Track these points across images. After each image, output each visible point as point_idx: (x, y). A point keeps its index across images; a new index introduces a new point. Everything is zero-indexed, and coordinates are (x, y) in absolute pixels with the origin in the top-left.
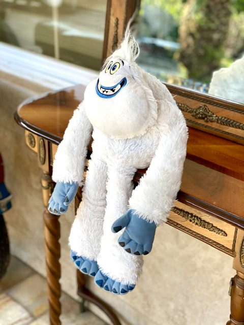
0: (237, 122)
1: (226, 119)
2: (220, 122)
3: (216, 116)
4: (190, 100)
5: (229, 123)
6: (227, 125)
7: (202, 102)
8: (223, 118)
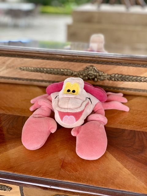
0: (133, 76)
1: (120, 76)
2: (113, 79)
3: (108, 75)
4: (73, 63)
5: (124, 78)
6: (122, 80)
7: (89, 63)
8: (117, 75)
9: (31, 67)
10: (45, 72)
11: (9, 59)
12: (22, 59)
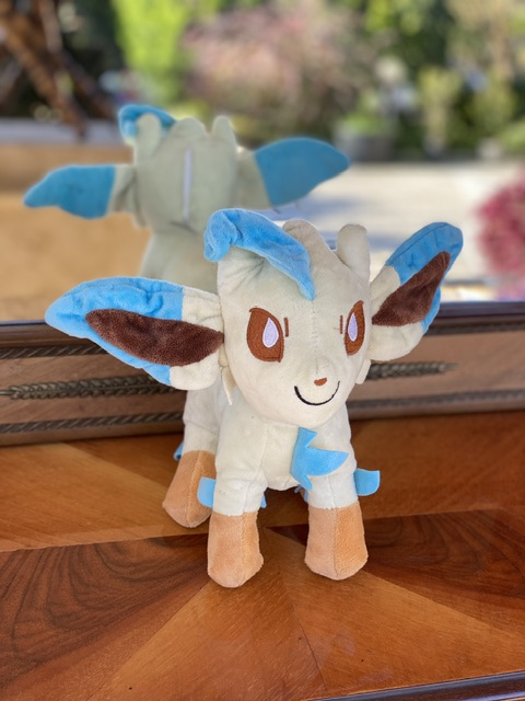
9: (47, 384)
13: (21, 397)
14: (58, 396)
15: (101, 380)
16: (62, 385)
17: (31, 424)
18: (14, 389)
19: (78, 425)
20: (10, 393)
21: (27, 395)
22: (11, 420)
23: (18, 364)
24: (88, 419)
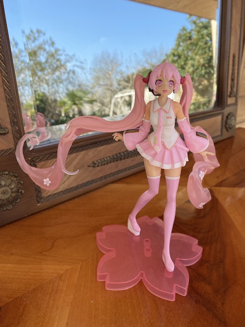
9: (106, 158)
10: (123, 158)
11: (77, 156)
12: (95, 149)
13: (98, 166)
14: (110, 162)
15: (123, 152)
16: (112, 157)
17: (102, 177)
18: (95, 162)
19: (117, 174)
20: (94, 165)
21: (100, 164)
22: (95, 178)
23: (95, 150)
24: (119, 171)
